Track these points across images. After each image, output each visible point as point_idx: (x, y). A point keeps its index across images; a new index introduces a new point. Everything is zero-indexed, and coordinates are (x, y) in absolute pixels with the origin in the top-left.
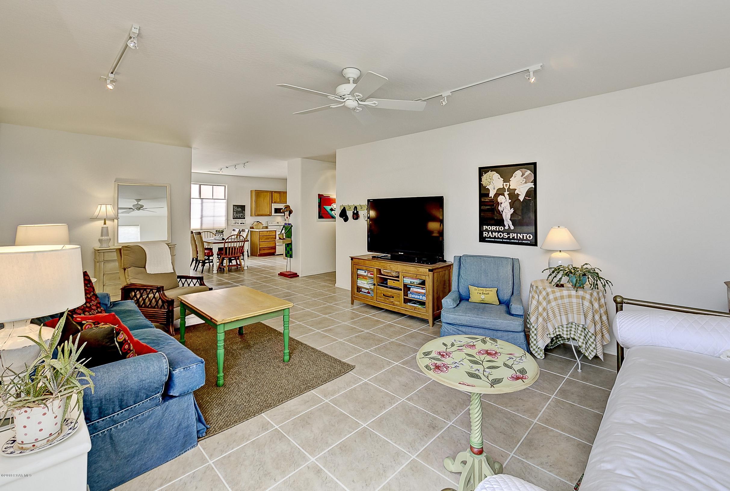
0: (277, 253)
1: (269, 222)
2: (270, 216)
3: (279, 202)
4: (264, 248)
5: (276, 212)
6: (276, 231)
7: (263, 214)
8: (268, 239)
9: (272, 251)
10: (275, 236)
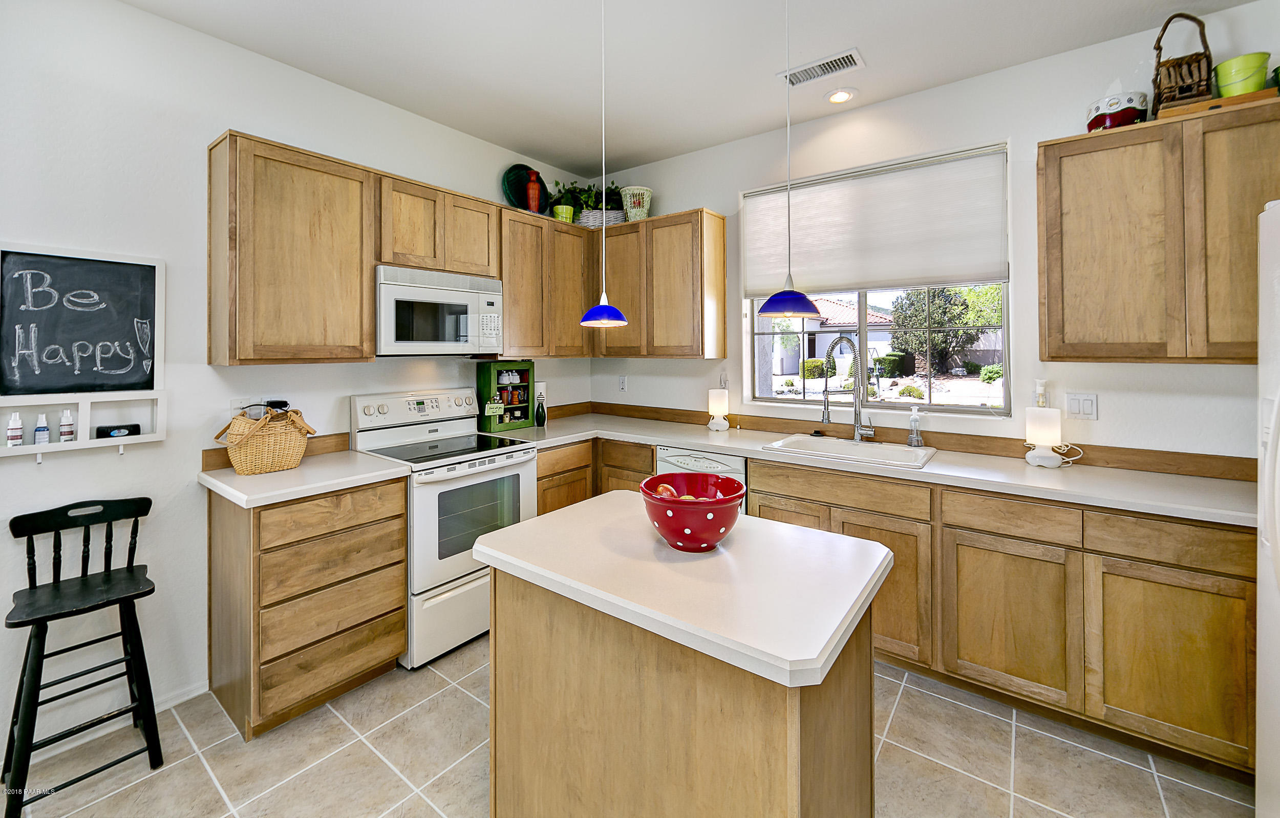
0: (418, 655)
1: (360, 404)
2: (362, 358)
3: (430, 263)
4: (302, 657)
5: (403, 333)
6: (405, 480)
7: (312, 348)
8: (345, 556)
9: (381, 652)
10: (396, 525)
